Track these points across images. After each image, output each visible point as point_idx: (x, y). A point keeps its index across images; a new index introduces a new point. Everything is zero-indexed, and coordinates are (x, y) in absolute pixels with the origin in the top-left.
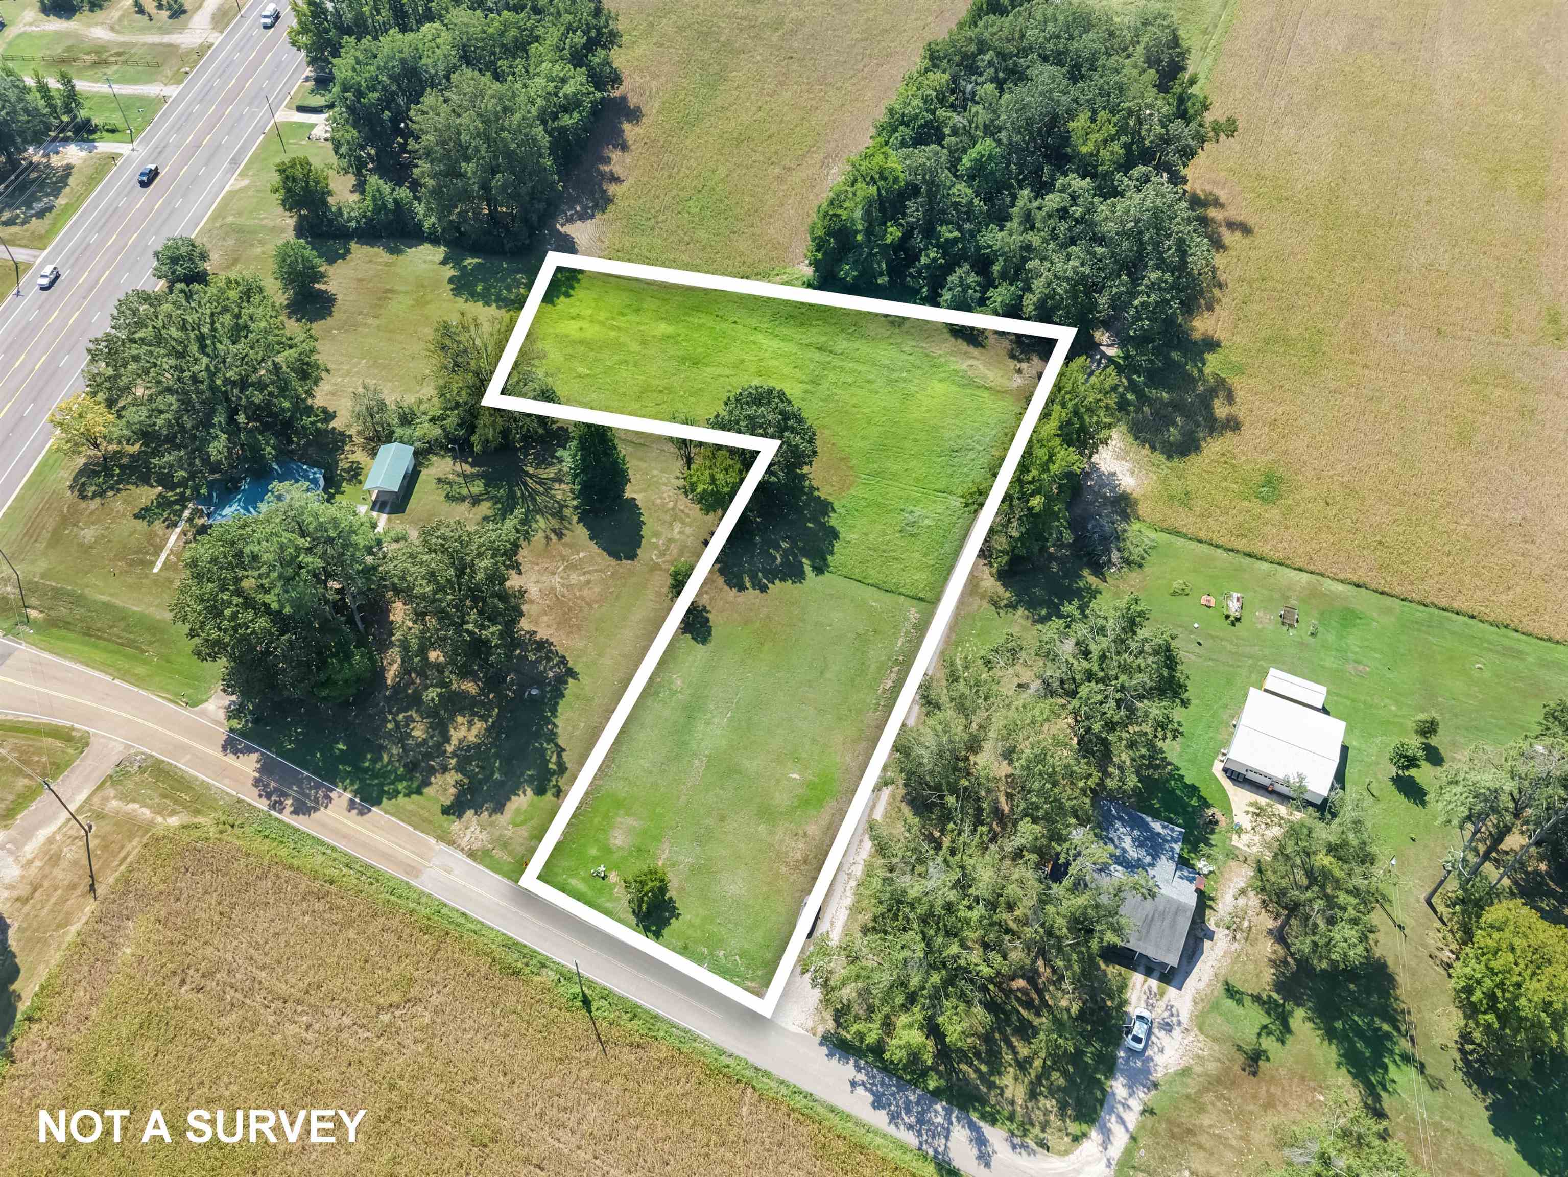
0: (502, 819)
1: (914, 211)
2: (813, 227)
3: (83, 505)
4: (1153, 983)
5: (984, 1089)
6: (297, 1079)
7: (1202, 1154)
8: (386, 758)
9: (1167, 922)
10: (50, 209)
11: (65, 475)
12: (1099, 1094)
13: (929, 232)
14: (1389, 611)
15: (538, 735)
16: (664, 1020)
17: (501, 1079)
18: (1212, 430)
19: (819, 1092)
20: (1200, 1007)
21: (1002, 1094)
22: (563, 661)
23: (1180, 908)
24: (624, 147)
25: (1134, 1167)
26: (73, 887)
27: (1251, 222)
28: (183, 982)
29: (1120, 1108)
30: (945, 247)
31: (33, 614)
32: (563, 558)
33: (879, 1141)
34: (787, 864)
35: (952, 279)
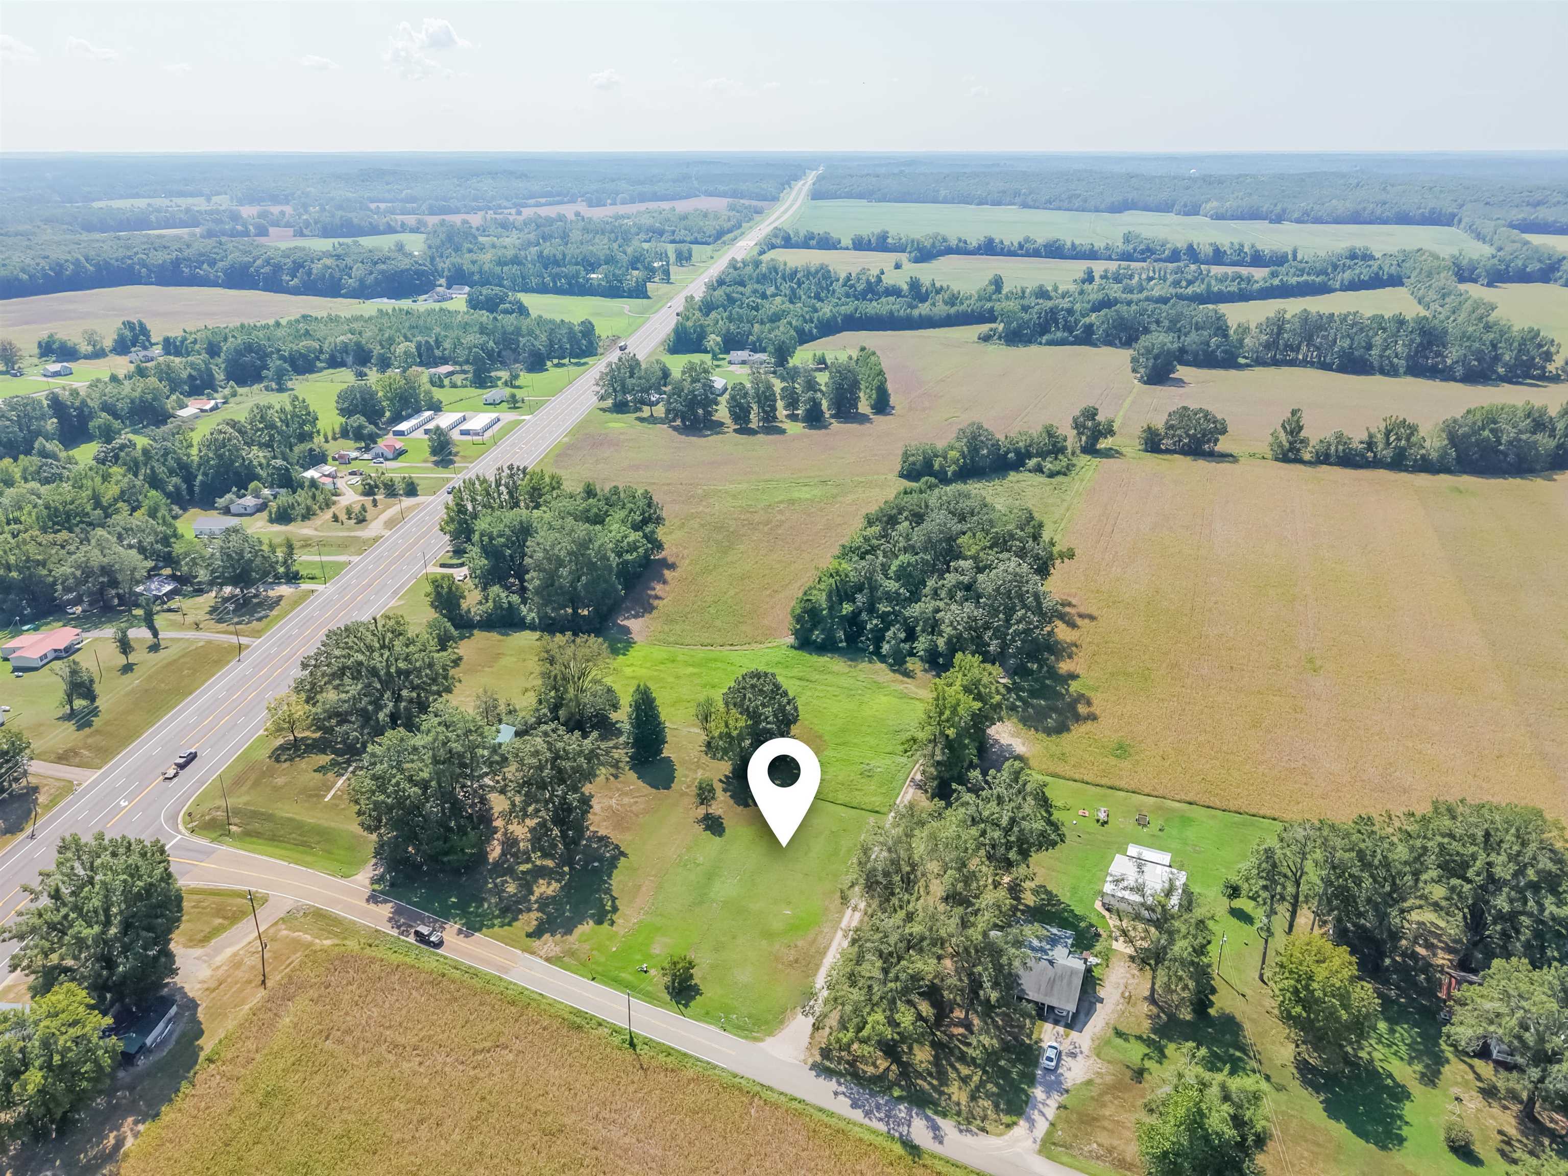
0: (570, 938)
1: (860, 599)
2: (793, 611)
3: (277, 765)
4: (1061, 1029)
5: (936, 1096)
6: (410, 1094)
7: (1106, 1133)
8: (486, 905)
9: (1065, 981)
10: (267, 616)
11: (264, 754)
12: (1024, 1097)
13: (871, 609)
14: (1214, 817)
15: (598, 891)
16: (691, 1056)
17: (567, 1093)
18: (1077, 721)
19: (810, 1098)
20: (1097, 1042)
21: (950, 1098)
22: (617, 847)
23: (1073, 972)
24: (665, 582)
25: (1054, 1144)
26: (249, 982)
27: (1095, 614)
28: (327, 1038)
29: (1041, 1106)
30: (883, 617)
31: (233, 828)
32: (618, 790)
33: (857, 1129)
34: (783, 964)
35: (889, 634)
